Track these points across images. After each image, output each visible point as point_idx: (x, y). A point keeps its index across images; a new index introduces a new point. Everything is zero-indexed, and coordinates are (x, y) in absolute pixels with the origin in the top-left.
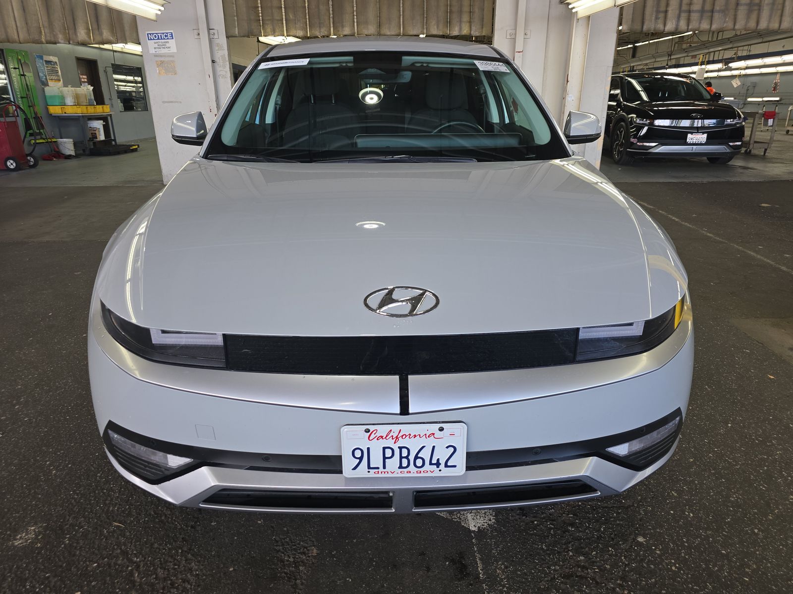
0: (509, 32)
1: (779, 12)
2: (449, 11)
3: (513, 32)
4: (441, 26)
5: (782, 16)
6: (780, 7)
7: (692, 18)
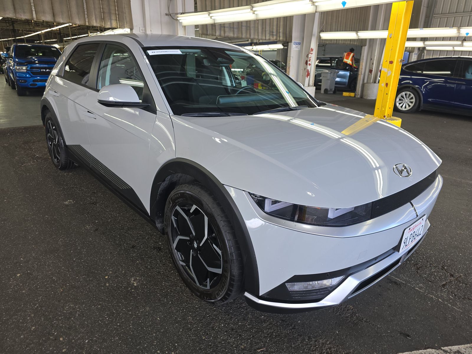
0: (141, 29)
1: (257, 31)
2: (102, 11)
3: (143, 29)
4: (98, 21)
5: (258, 33)
6: (257, 29)
7: (226, 30)
